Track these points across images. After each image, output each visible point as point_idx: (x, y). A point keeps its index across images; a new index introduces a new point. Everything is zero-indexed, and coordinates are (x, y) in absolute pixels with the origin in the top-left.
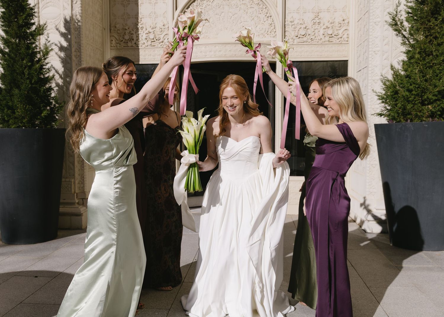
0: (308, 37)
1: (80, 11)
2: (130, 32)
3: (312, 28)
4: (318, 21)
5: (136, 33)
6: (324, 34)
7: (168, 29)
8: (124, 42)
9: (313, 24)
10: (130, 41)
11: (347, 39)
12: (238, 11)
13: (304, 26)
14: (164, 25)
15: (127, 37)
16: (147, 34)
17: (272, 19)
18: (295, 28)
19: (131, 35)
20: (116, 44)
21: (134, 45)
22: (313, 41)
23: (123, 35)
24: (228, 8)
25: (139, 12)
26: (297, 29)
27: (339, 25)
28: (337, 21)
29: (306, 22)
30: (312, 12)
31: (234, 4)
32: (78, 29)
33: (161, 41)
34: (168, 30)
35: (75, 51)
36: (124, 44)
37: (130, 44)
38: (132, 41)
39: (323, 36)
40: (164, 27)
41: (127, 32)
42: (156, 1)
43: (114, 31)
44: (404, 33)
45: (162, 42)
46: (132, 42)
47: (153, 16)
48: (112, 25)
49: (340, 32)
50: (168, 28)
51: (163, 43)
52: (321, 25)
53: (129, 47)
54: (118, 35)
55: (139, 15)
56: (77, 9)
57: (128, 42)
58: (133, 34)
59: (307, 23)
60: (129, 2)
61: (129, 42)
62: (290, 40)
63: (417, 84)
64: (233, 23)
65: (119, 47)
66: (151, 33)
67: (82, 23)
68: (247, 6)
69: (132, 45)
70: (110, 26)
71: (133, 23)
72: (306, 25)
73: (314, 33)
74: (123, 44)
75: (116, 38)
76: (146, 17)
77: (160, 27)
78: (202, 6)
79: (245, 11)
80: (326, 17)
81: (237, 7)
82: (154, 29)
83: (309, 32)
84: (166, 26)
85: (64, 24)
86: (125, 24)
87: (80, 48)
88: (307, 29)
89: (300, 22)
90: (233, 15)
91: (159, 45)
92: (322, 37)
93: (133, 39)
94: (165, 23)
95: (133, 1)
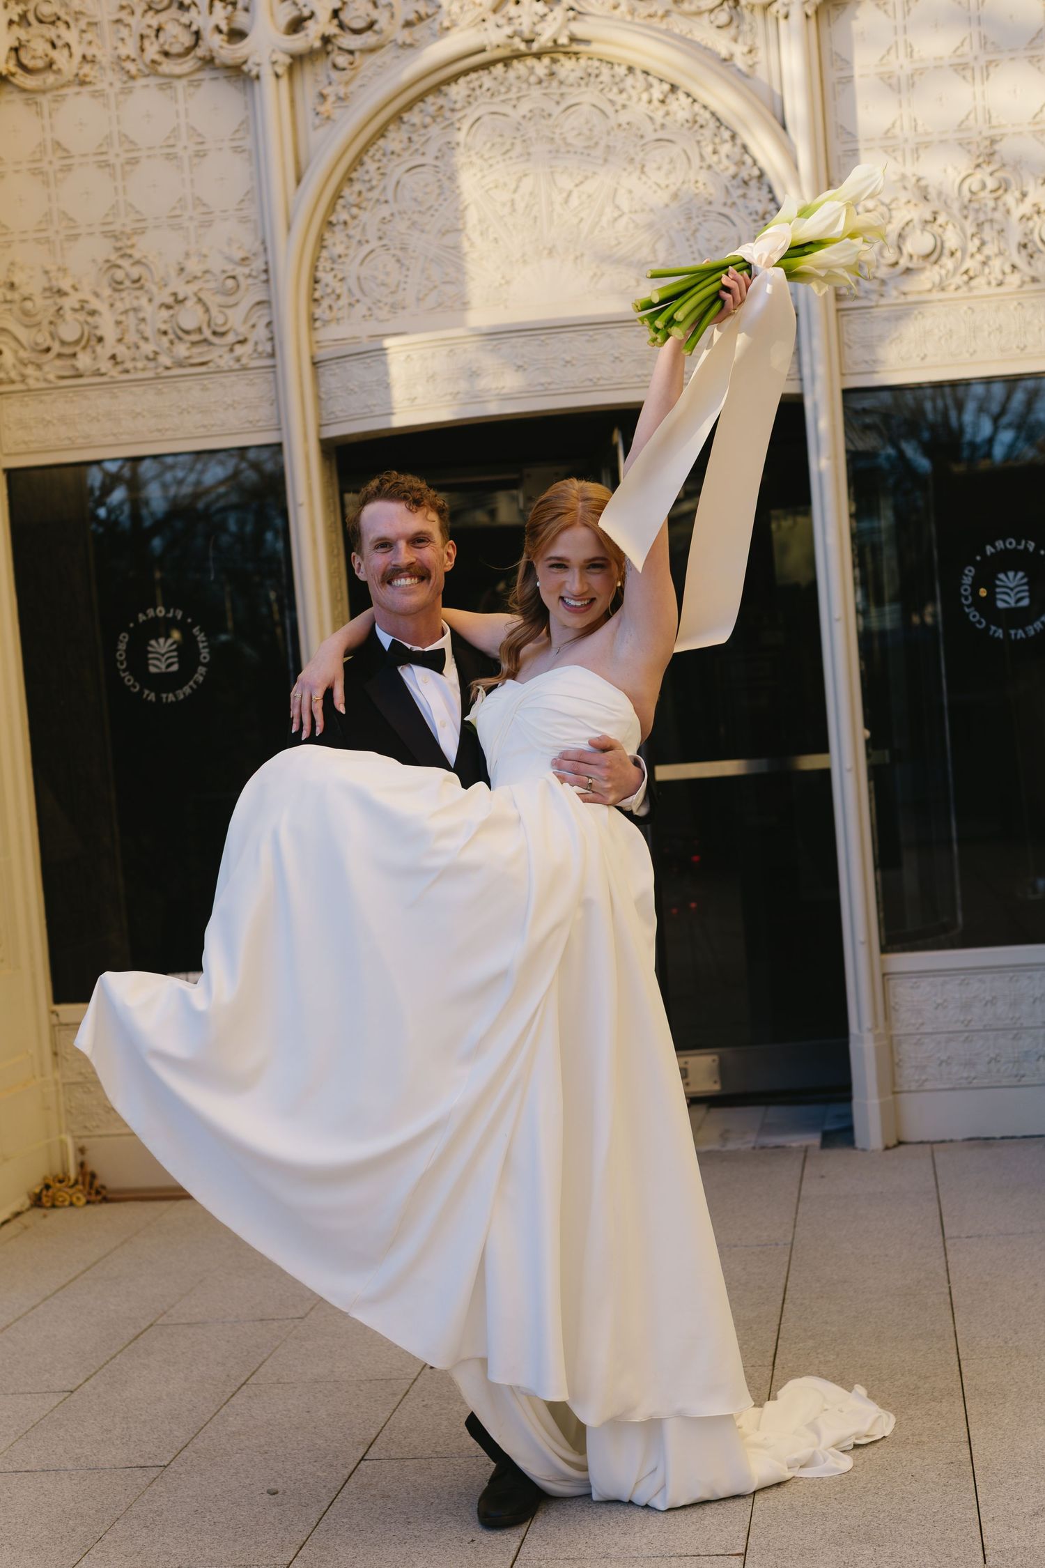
0: (947, 263)
2: (82, 308)
3: (966, 217)
4: (991, 183)
5: (112, 305)
6: (1025, 246)
7: (263, 277)
8: (60, 356)
9: (970, 201)
10: (89, 350)
12: (600, 161)
13: (925, 212)
14: (244, 260)
16: (169, 307)
17: (765, 189)
19: (90, 319)
20: (19, 366)
21: (108, 367)
22: (973, 283)
23: (51, 323)
24: (550, 152)
25: (121, 205)
26: (893, 230)
29: (933, 194)
30: (961, 142)
31: (575, 132)
33: (233, 337)
34: (267, 281)
36: (59, 363)
37: (84, 361)
38: (99, 348)
39: (1024, 252)
40: (246, 271)
41: (69, 303)
42: (200, 147)
43: (7, 306)
45: (243, 340)
46: (94, 352)
47: (191, 218)
50: (266, 271)
51: (249, 347)
52: (1010, 198)
53: (80, 376)
54: (27, 320)
57: (74, 355)
58: (100, 314)
59: (940, 194)
60: (67, 162)
61: (80, 356)
64: (581, 220)
65: (37, 379)
66: (185, 299)
68: (642, 137)
69: (98, 369)
71: (94, 261)
72: (935, 204)
73: (977, 242)
74: (53, 368)
75: (16, 339)
76: (156, 227)
77: (224, 271)
78: (423, 154)
79: (632, 160)
80: (1028, 161)
81: (591, 143)
82: (199, 283)
83: (953, 238)
84: (257, 265)
86: (59, 269)
88: (941, 226)
90: (577, 185)
91: (231, 358)
92: (1020, 260)
93: (100, 340)
94: (251, 247)
95: (84, 155)
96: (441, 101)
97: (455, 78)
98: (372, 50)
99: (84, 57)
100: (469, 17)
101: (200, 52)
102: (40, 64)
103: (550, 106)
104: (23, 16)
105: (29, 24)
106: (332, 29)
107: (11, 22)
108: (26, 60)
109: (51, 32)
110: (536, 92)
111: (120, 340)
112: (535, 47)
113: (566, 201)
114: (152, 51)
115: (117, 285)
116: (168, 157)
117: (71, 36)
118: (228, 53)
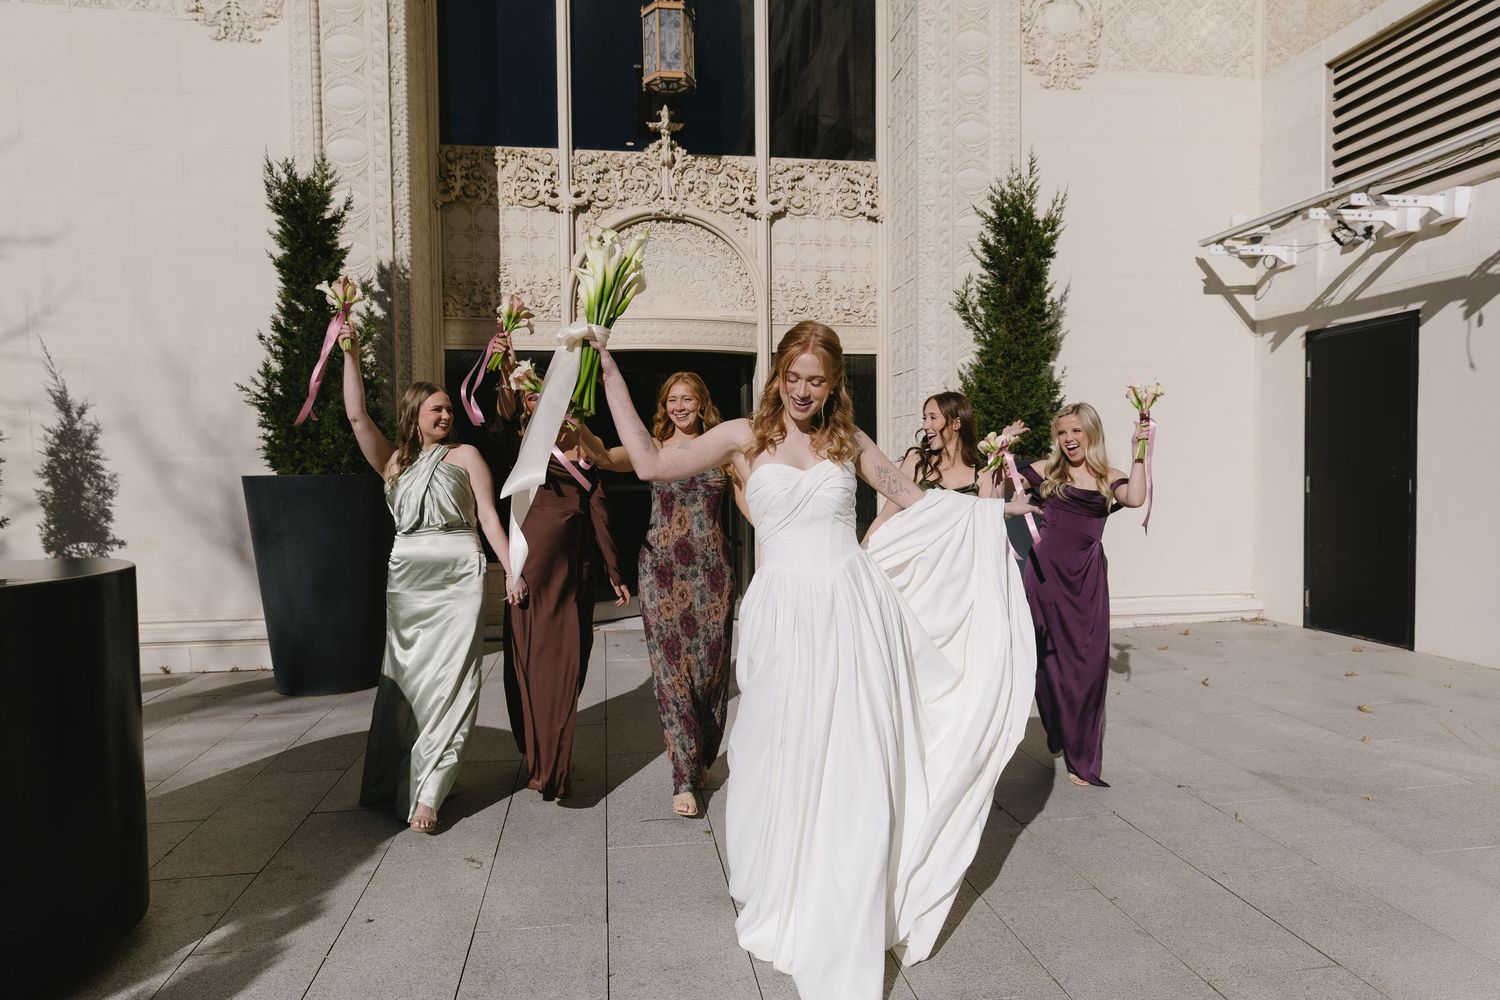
1: (409, 253)
2: (483, 290)
3: (817, 297)
4: (826, 286)
5: (495, 291)
6: (836, 309)
7: (558, 287)
8: (472, 308)
9: (819, 292)
10: (485, 307)
11: (873, 320)
13: (804, 293)
14: (551, 280)
15: (477, 299)
16: (518, 294)
17: (748, 279)
18: (787, 296)
19: (485, 295)
20: (455, 311)
21: (492, 315)
23: (470, 295)
25: (501, 253)
26: (792, 298)
27: (861, 295)
28: (857, 287)
29: (805, 287)
30: (816, 270)
31: (681, 248)
32: (406, 287)
33: (543, 309)
35: (400, 328)
37: (483, 312)
38: (488, 307)
39: (836, 312)
40: (551, 284)
41: (478, 288)
42: (536, 235)
43: (452, 286)
44: (979, 324)
45: (548, 311)
47: (529, 261)
48: (446, 274)
49: (863, 307)
51: (550, 313)
52: (832, 292)
53: (480, 317)
55: (502, 258)
56: (404, 249)
57: (478, 309)
58: (490, 294)
59: (808, 288)
60: (480, 234)
61: (481, 308)
62: (780, 316)
63: (1001, 404)
64: (681, 281)
65: (461, 316)
66: (525, 292)
67: (412, 274)
68: (705, 253)
69: (488, 315)
70: (443, 276)
71: (489, 274)
72: (808, 291)
73: (820, 306)
74: (468, 312)
75: (455, 300)
76: (515, 263)
77: (542, 283)
79: (701, 261)
80: (839, 281)
82: (531, 286)
83: (812, 303)
84: (556, 282)
85: (379, 275)
86: (474, 274)
87: (409, 322)
88: (810, 298)
89: (797, 287)
91: (542, 316)
92: (833, 313)
93: (490, 304)
94: (553, 275)
95: (488, 232)
96: (631, 230)
97: (637, 223)
98: (606, 208)
99: (491, 194)
100: (646, 200)
101: (539, 199)
102: (473, 194)
103: (672, 237)
104: (467, 175)
105: (469, 179)
106: (592, 199)
107: (462, 177)
108: (468, 193)
109: (479, 183)
110: (667, 232)
112: (669, 216)
113: (675, 274)
114: (519, 195)
116: (522, 236)
117: (486, 185)
118: (552, 201)
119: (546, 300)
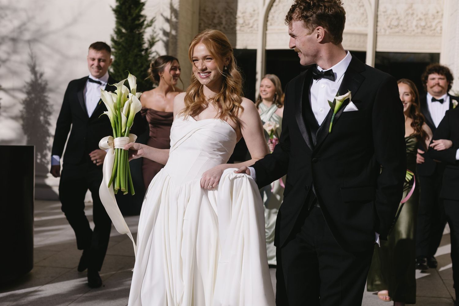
0: (400, 28)
2: (219, 17)
3: (405, 19)
4: (411, 12)
5: (225, 17)
6: (416, 26)
8: (213, 26)
9: (406, 16)
11: (440, 32)
13: (397, 17)
14: (254, 11)
15: (216, 21)
16: (237, 19)
17: (364, 9)
18: (388, 18)
19: (220, 19)
20: (204, 27)
22: (405, 32)
23: (212, 19)
26: (390, 20)
27: (433, 17)
28: (430, 13)
29: (398, 13)
30: (406, 3)
33: (250, 26)
34: (258, 16)
40: (254, 13)
41: (217, 15)
43: (204, 15)
45: (252, 27)
46: (220, 26)
48: (201, 8)
49: (434, 24)
51: (253, 29)
52: (415, 16)
54: (207, 18)
57: (216, 26)
58: (223, 18)
59: (400, 14)
62: (383, 31)
66: (241, 17)
70: (199, 9)
71: (222, 7)
72: (399, 16)
73: (407, 24)
75: (204, 22)
77: (250, 12)
80: (419, 9)
82: (244, 15)
83: (402, 23)
84: (257, 12)
86: (215, 8)
88: (400, 20)
89: (393, 13)
91: (249, 30)
92: (414, 28)
93: (222, 24)
94: (256, 8)
111: (226, 24)
115: (227, 13)
119: (251, 22)
